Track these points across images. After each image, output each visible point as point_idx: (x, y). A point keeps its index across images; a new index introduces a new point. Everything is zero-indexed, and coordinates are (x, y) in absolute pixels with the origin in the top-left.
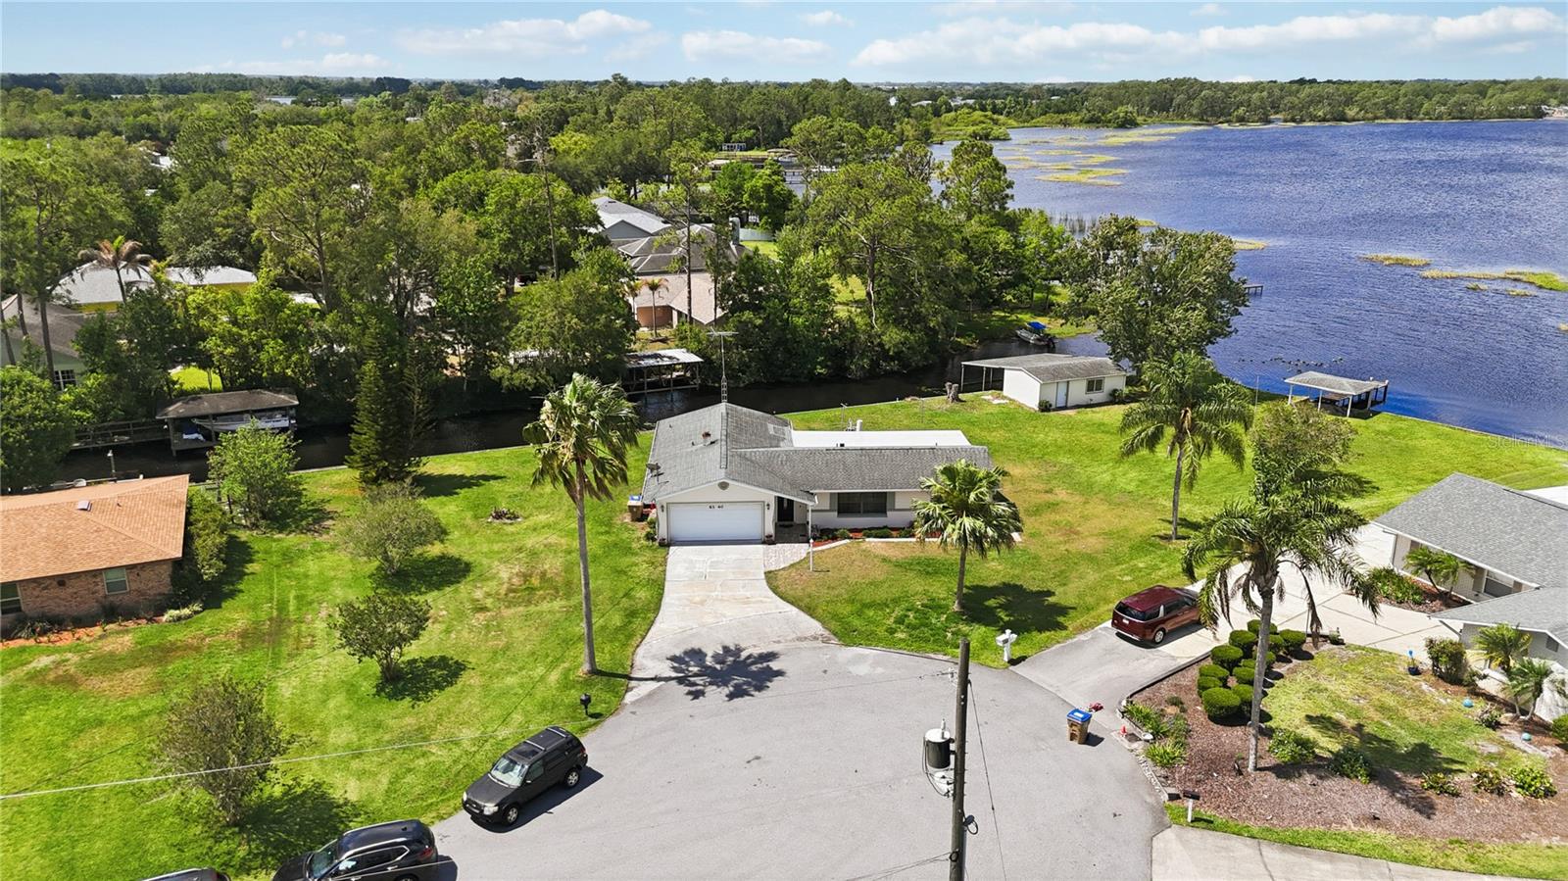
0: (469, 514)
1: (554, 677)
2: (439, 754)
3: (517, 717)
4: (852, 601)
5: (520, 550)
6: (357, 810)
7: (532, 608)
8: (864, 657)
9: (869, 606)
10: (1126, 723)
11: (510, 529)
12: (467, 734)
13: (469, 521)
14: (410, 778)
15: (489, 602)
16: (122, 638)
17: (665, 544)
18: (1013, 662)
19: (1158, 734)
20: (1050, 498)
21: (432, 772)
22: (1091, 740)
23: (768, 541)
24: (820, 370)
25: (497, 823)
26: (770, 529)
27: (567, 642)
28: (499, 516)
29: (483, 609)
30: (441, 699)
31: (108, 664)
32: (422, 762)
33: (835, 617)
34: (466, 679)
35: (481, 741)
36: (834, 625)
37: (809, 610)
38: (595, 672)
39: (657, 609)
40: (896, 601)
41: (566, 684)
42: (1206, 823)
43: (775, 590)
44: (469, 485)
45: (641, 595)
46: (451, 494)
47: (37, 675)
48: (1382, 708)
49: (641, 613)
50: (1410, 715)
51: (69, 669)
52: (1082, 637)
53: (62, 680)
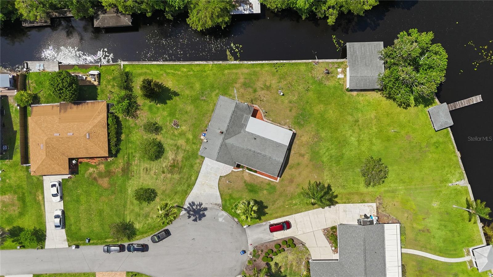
0: (169, 119)
2: (150, 220)
4: (230, 195)
5: (175, 145)
7: (173, 176)
8: (223, 215)
9: (232, 198)
10: (252, 251)
11: (176, 132)
13: (168, 124)
14: (145, 225)
15: (165, 170)
16: (102, 166)
19: (254, 256)
20: (301, 160)
22: (244, 252)
25: (155, 241)
27: (175, 194)
28: (175, 124)
29: (163, 172)
31: (101, 175)
32: (147, 222)
33: (225, 200)
34: (157, 199)
36: (224, 202)
37: (221, 195)
38: (178, 206)
42: (245, 276)
43: (218, 184)
44: (170, 98)
45: (193, 178)
46: (166, 103)
47: (91, 174)
48: (292, 265)
49: (191, 186)
50: (294, 268)
51: (95, 175)
52: (264, 223)
53: (95, 179)
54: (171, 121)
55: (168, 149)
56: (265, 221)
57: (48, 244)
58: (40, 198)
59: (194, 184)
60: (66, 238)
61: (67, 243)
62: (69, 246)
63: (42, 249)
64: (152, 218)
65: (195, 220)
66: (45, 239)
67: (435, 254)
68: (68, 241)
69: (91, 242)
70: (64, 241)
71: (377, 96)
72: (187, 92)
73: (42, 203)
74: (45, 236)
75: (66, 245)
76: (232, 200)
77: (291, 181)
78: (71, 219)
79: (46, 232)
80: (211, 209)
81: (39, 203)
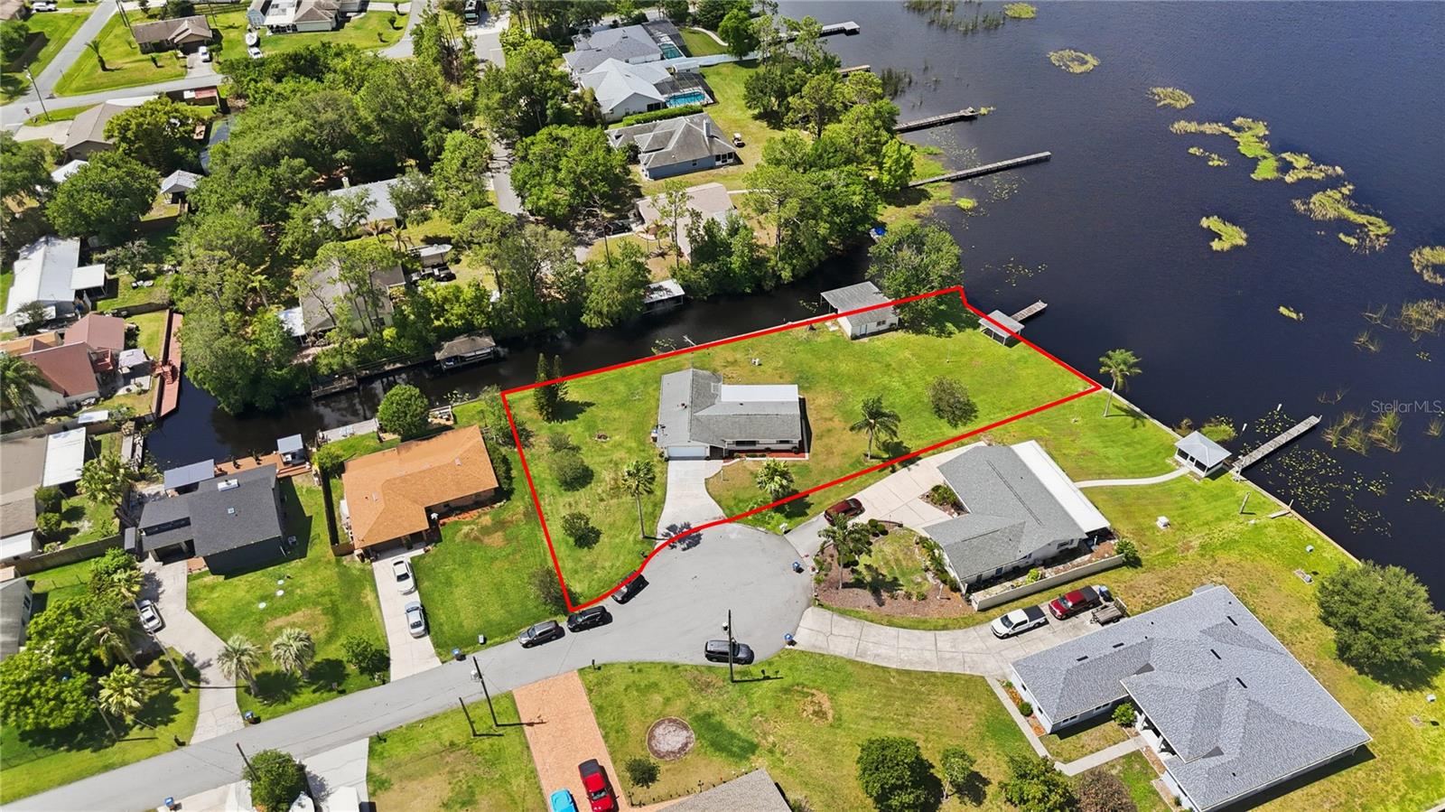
0: (587, 434)
1: (631, 538)
2: (600, 573)
3: (622, 558)
4: (735, 498)
5: (611, 461)
6: (581, 595)
7: (620, 500)
8: (734, 529)
9: (740, 501)
10: (814, 564)
11: (605, 446)
12: (607, 564)
13: (588, 439)
14: (593, 583)
15: (604, 496)
16: (486, 517)
17: (667, 460)
18: (786, 532)
19: (821, 569)
20: (830, 425)
21: (599, 580)
22: (799, 570)
23: (707, 458)
24: (748, 291)
25: (622, 602)
26: (708, 454)
27: (635, 521)
28: (600, 438)
29: (602, 500)
30: (597, 547)
31: (486, 531)
32: (595, 577)
33: (728, 507)
34: (603, 538)
35: (612, 566)
36: (727, 511)
37: (719, 503)
38: (645, 537)
39: (664, 502)
40: (751, 499)
41: (636, 542)
42: (821, 605)
43: (707, 490)
44: (581, 411)
45: (659, 494)
46: (576, 418)
47: (467, 535)
48: (897, 560)
49: (659, 505)
50: (904, 563)
51: (476, 533)
52: (814, 519)
53: (476, 539)
54: (591, 436)
55: (599, 469)
56: (813, 516)
57: (396, 672)
58: (370, 598)
59: (663, 502)
60: (433, 650)
61: (438, 659)
62: (443, 662)
63: (384, 683)
64: (604, 568)
65: (686, 549)
66: (388, 665)
67: (1126, 478)
68: (439, 654)
69: (488, 642)
70: (432, 657)
72: (607, 398)
73: (373, 605)
74: (388, 659)
75: (437, 662)
76: (741, 505)
77: (830, 453)
78: (440, 616)
79: (388, 652)
80: (709, 526)
81: (368, 607)
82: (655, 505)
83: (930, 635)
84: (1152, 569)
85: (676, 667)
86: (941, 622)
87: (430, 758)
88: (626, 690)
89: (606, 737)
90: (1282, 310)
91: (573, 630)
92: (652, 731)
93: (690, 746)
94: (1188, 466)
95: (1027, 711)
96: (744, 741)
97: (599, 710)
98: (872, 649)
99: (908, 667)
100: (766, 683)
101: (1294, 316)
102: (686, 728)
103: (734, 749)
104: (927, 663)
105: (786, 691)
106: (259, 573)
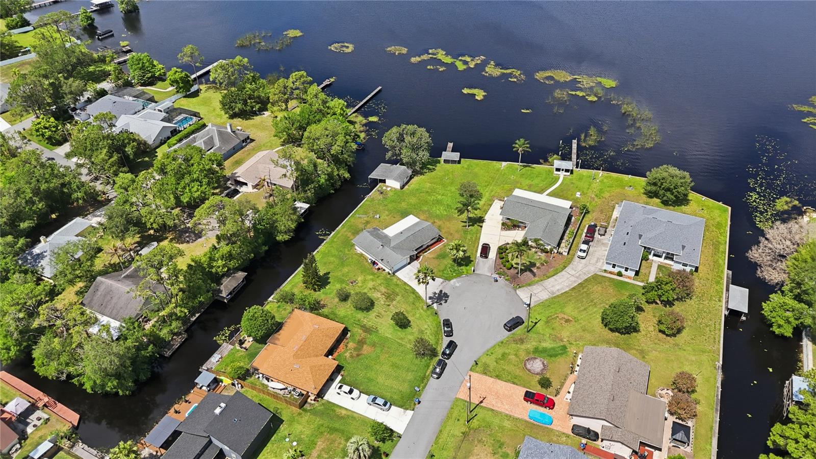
0: (344, 285)
1: (422, 311)
2: (428, 331)
3: (427, 320)
4: (439, 270)
5: (370, 289)
7: (397, 300)
8: (454, 282)
11: (359, 285)
12: (426, 327)
13: (348, 287)
15: (388, 303)
16: (349, 344)
17: (394, 274)
19: (503, 275)
22: (496, 281)
23: (411, 262)
25: (451, 334)
28: (352, 283)
29: (389, 305)
30: (413, 323)
31: (357, 349)
33: (442, 275)
35: (429, 326)
36: (443, 277)
38: (427, 307)
39: (415, 290)
40: (446, 267)
41: (425, 311)
42: (519, 287)
44: (328, 278)
45: (408, 288)
46: (329, 283)
47: (351, 357)
51: (354, 353)
52: (477, 260)
53: (358, 355)
54: (347, 285)
56: (475, 259)
57: (399, 429)
58: (344, 412)
60: (402, 410)
61: (409, 411)
62: (413, 410)
63: (400, 437)
64: (426, 329)
65: (446, 301)
66: (392, 430)
68: (407, 409)
69: (421, 388)
70: (405, 412)
71: (416, 179)
72: (332, 266)
73: (349, 413)
74: (388, 427)
75: (410, 413)
80: (444, 287)
81: (348, 416)
82: (413, 293)
83: (563, 272)
84: (594, 211)
85: (502, 342)
86: (562, 266)
87: (463, 445)
88: (497, 363)
89: (514, 383)
90: (523, 111)
91: (448, 359)
92: (526, 368)
93: (545, 362)
94: (562, 174)
95: (620, 274)
96: (559, 347)
97: (498, 377)
98: (555, 289)
99: (572, 287)
100: (538, 325)
101: (528, 111)
102: (535, 358)
103: (560, 352)
104: (575, 281)
105: (547, 322)
106: (269, 445)
